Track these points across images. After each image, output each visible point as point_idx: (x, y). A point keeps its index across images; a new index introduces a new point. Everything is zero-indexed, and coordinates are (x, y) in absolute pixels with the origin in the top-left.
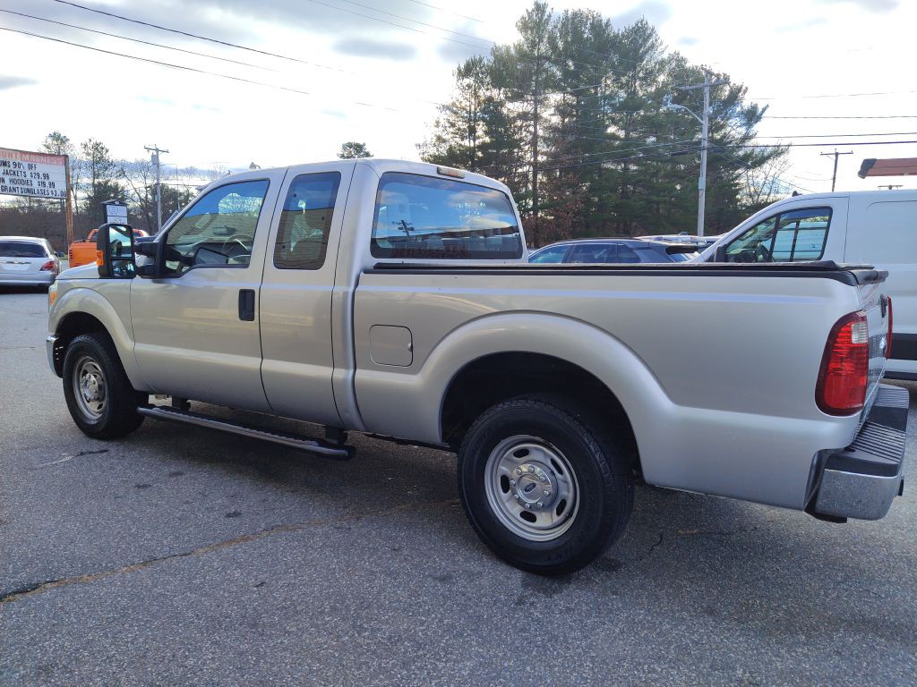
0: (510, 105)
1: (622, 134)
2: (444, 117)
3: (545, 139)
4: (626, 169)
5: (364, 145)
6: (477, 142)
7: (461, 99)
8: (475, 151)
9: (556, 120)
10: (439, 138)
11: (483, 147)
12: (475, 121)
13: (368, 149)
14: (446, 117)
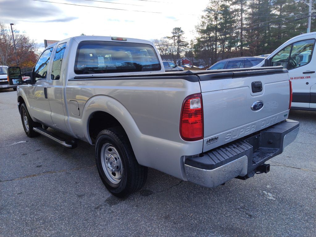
0: (231, 7)
1: (278, 13)
2: (205, 14)
3: (246, 18)
4: (280, 27)
5: (181, 28)
6: (218, 22)
7: (212, 7)
8: (217, 26)
9: (250, 10)
10: (203, 22)
11: (221, 24)
12: (217, 14)
13: (182, 29)
14: (206, 14)
